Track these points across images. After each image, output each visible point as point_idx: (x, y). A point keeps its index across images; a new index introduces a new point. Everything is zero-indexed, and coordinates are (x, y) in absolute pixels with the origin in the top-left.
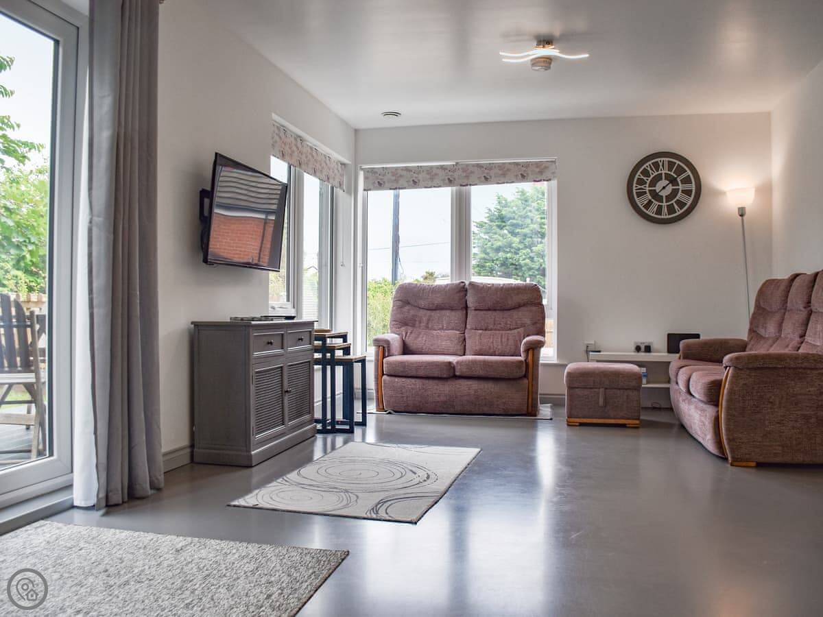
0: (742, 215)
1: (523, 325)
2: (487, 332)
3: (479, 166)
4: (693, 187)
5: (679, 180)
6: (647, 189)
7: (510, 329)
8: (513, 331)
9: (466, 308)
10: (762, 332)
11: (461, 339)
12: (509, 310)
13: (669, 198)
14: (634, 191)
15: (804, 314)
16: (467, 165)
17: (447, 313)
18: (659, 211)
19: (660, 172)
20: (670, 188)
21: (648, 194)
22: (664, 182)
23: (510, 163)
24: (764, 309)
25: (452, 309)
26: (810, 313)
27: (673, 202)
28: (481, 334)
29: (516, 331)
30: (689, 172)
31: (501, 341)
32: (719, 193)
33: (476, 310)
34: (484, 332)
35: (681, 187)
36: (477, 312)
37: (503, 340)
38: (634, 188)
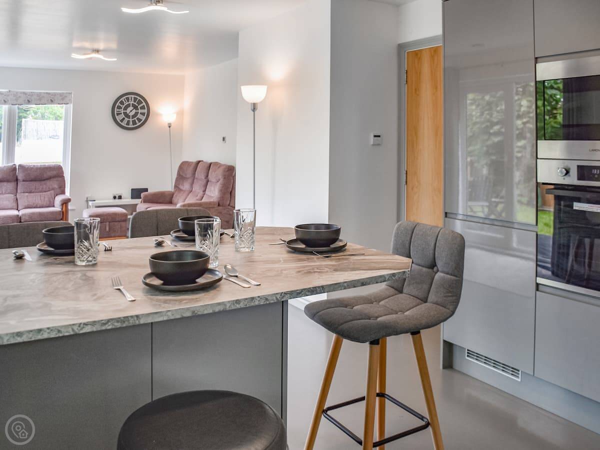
0: (170, 127)
1: (53, 189)
2: (31, 194)
3: (24, 93)
4: (146, 111)
5: (139, 107)
6: (122, 111)
7: (45, 192)
8: (47, 193)
9: (17, 180)
10: (181, 187)
11: (15, 199)
12: (44, 180)
13: (134, 116)
14: (116, 113)
15: (205, 181)
16: (17, 93)
17: (5, 184)
18: (128, 123)
19: (129, 103)
20: (134, 111)
21: (123, 114)
22: (131, 108)
23: (44, 93)
24: (182, 176)
25: (8, 181)
26: (208, 181)
27: (135, 119)
28: (27, 196)
29: (49, 192)
30: (144, 104)
31: (41, 199)
32: (158, 115)
33: (24, 181)
34: (29, 194)
35: (140, 111)
36: (24, 182)
37: (42, 198)
38: (116, 111)
